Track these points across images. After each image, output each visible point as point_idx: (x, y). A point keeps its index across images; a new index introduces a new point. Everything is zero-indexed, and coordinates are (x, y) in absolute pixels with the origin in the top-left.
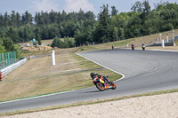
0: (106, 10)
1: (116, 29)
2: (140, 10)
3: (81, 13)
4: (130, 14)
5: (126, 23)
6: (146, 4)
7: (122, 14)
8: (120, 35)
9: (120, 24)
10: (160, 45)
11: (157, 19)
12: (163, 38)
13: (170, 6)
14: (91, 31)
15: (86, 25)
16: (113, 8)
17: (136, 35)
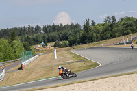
0: (88, 23)
1: (95, 34)
2: (109, 22)
3: (72, 25)
4: (103, 25)
5: (101, 30)
6: (113, 18)
7: (98, 25)
8: (97, 38)
9: (97, 31)
10: (123, 44)
11: (121, 28)
12: (125, 39)
13: (129, 19)
14: (79, 36)
15: (75, 32)
16: (93, 21)
17: (107, 38)
